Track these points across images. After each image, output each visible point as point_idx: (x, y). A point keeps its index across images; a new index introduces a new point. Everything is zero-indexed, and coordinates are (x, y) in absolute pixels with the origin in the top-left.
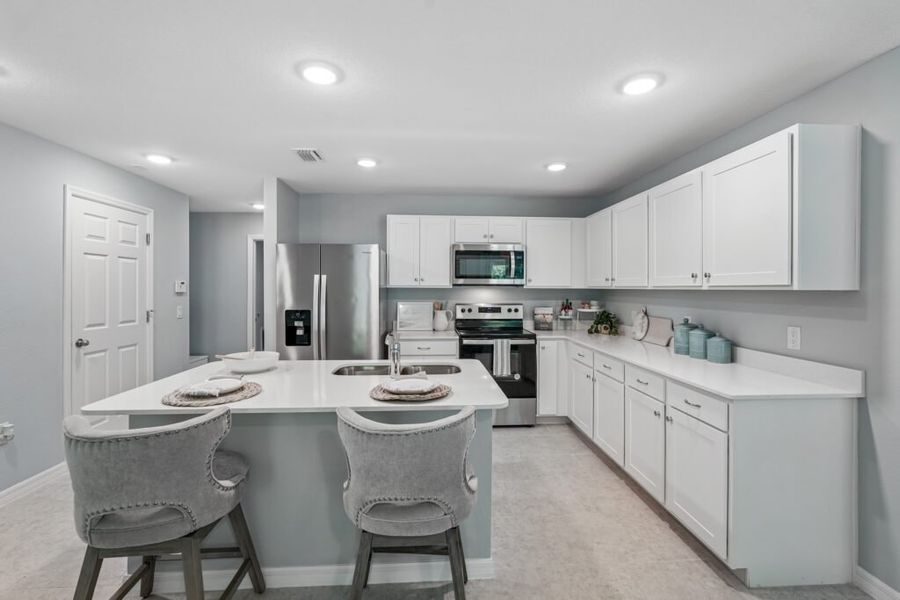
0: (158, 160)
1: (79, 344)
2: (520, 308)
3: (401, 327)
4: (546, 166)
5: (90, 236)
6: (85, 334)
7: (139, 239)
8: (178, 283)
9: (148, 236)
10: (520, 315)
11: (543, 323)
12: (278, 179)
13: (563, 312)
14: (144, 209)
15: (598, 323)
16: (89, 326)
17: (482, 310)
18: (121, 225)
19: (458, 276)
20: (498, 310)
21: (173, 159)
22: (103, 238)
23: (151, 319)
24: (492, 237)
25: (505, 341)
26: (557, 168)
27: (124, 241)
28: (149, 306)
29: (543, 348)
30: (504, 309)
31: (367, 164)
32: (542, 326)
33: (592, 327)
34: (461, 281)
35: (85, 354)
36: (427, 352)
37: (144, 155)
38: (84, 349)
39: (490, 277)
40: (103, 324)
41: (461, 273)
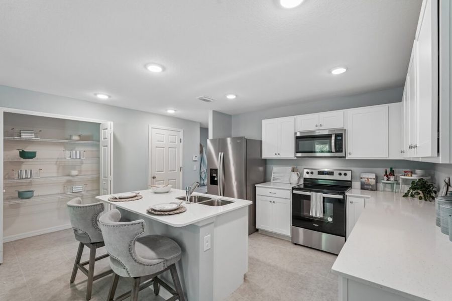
0: (171, 112)
1: (153, 178)
2: (349, 173)
3: (273, 180)
4: (330, 72)
5: (158, 141)
6: (156, 174)
7: (177, 141)
8: (194, 157)
9: (181, 139)
10: (348, 178)
11: (367, 185)
12: (214, 111)
13: (385, 178)
14: (178, 130)
15: (413, 188)
16: (157, 172)
17: (320, 173)
18: (170, 136)
19: (297, 152)
20: (331, 173)
21: (175, 111)
22: (163, 141)
23: (182, 171)
24: (321, 126)
25: (319, 194)
26: (339, 71)
27: (171, 142)
28: (181, 166)
29: (351, 202)
30: (336, 173)
31: (231, 97)
32: (366, 187)
33: (409, 191)
34: (299, 155)
35: (156, 181)
36: (274, 195)
37: (167, 110)
38: (155, 180)
39: (315, 152)
40: (163, 171)
41: (300, 150)
